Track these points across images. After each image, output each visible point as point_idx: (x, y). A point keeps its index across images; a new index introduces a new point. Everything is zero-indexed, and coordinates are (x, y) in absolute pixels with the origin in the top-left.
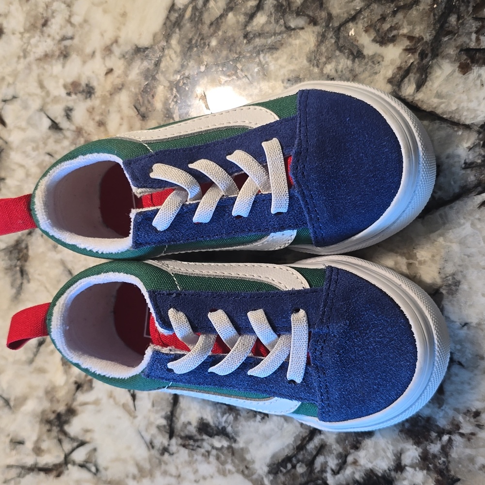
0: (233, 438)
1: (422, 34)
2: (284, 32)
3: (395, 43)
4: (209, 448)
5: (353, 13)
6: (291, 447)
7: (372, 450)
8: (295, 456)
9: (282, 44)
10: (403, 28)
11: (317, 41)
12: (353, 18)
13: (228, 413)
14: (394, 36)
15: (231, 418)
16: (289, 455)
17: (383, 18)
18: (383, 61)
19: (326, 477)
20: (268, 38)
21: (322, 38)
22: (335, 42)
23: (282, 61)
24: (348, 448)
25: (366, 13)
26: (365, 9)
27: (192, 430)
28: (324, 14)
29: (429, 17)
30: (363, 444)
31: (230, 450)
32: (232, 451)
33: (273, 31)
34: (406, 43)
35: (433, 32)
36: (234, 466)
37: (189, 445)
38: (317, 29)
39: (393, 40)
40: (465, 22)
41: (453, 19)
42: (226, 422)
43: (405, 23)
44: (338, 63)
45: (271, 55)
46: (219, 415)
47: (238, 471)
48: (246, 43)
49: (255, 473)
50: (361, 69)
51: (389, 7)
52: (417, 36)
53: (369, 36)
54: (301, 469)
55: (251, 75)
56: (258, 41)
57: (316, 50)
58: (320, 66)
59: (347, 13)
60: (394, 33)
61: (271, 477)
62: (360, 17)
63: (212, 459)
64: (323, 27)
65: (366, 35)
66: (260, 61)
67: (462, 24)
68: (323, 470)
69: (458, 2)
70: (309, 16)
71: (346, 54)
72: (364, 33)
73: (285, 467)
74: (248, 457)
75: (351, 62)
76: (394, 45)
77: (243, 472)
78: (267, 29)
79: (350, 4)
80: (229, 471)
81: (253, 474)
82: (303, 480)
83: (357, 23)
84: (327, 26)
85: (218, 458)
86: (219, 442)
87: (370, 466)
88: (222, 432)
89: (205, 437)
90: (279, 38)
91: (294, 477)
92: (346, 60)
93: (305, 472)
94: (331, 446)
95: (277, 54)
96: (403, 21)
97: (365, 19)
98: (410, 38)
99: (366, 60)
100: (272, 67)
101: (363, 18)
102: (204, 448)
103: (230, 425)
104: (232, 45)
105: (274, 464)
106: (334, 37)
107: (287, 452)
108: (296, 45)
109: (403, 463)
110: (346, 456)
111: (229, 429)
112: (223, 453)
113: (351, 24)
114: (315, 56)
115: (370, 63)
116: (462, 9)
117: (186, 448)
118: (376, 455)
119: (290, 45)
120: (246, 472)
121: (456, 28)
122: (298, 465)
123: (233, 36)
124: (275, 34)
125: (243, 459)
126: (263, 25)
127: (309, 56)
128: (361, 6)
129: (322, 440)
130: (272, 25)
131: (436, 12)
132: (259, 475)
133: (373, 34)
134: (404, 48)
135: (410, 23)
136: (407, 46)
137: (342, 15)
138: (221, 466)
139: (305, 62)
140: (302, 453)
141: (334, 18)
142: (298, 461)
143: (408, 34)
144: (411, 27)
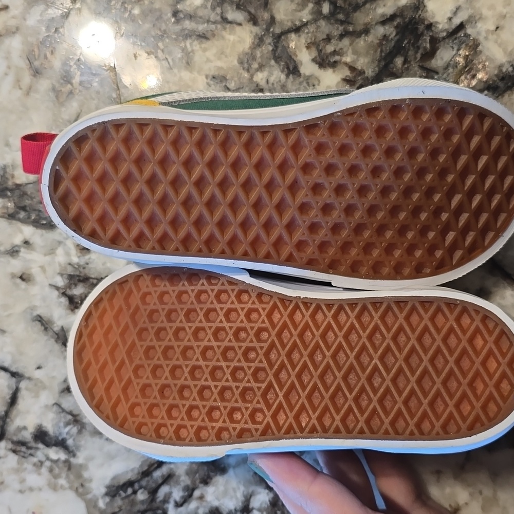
0: (72, 452)
1: (365, 68)
2: (220, 23)
3: (335, 69)
4: (43, 459)
5: (298, 23)
6: (136, 471)
7: (221, 488)
8: (138, 481)
9: (214, 35)
10: (347, 56)
11: (253, 43)
12: (297, 30)
13: (73, 424)
14: (335, 62)
15: (74, 430)
16: (132, 479)
17: (328, 39)
18: (319, 85)
19: (167, 508)
20: (199, 24)
21: (259, 41)
22: (273, 50)
23: (210, 54)
24: (198, 482)
25: (312, 28)
26: (312, 24)
27: (27, 436)
28: (266, 16)
29: (375, 52)
30: (214, 480)
31: (67, 464)
32: (68, 465)
33: (207, 18)
34: (347, 73)
35: (377, 69)
36: (68, 482)
37: (20, 451)
38: (256, 30)
39: (334, 65)
40: (411, 68)
41: (399, 61)
42: (68, 433)
43: (350, 51)
44: (271, 74)
45: (199, 44)
46: (62, 424)
47: (71, 488)
48: (174, 23)
49: (91, 492)
50: (294, 88)
51: (338, 29)
52: (360, 68)
53: (310, 54)
54: (141, 496)
55: (173, 59)
56: (188, 24)
57: (250, 52)
58: (251, 71)
59: (292, 22)
60: (337, 58)
61: (107, 499)
62: (304, 31)
63: (44, 470)
64: (263, 30)
65: (307, 52)
66: (185, 46)
67: (407, 69)
68: (166, 501)
69: (408, 45)
70: (250, 13)
71: (282, 67)
72: (304, 50)
73: (125, 492)
74: (86, 475)
75: (285, 77)
76: (334, 71)
77: (77, 490)
78: (200, 13)
79: (297, 13)
80: (62, 487)
81: (88, 493)
82: (142, 507)
83: (299, 36)
84: (267, 30)
85: (51, 470)
86: (55, 454)
87: (216, 503)
88: (61, 444)
89: (41, 446)
90: (213, 27)
91: (133, 503)
92: (280, 73)
93: (147, 500)
94: (179, 477)
95: (206, 44)
96: (348, 48)
97: (310, 35)
98: (352, 69)
99: (301, 79)
100: (198, 57)
101: (308, 33)
102: (37, 457)
103: (72, 438)
104: (157, 19)
105: (114, 486)
106: (272, 44)
107: (130, 476)
108: (229, 40)
109: (251, 506)
110: (193, 490)
111: (70, 442)
112: (58, 466)
113: (293, 36)
114: (248, 59)
115: (305, 84)
116: (411, 53)
117: (17, 454)
118: (225, 493)
119: (223, 38)
120: (81, 490)
121: (400, 71)
122: (140, 491)
123: (160, 10)
124: (208, 21)
125: (79, 476)
126: (197, 8)
127: (241, 56)
128: (309, 19)
129: (171, 469)
130: (206, 10)
131: (384, 49)
132: (95, 496)
133: (314, 53)
134: (344, 77)
135: (355, 52)
136: (347, 76)
137: (286, 23)
138: (53, 480)
139: (236, 62)
140: (146, 479)
141: (277, 24)
142: (141, 488)
143: (351, 64)
144: (355, 57)
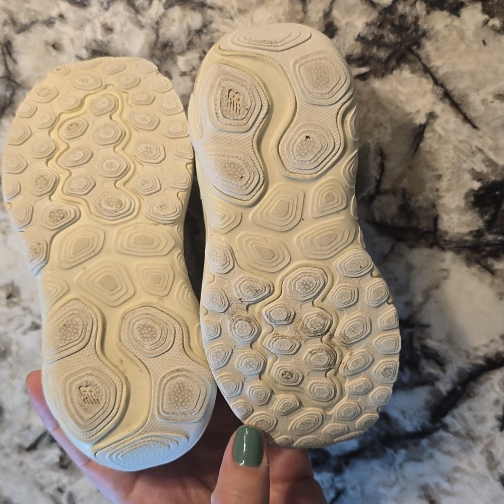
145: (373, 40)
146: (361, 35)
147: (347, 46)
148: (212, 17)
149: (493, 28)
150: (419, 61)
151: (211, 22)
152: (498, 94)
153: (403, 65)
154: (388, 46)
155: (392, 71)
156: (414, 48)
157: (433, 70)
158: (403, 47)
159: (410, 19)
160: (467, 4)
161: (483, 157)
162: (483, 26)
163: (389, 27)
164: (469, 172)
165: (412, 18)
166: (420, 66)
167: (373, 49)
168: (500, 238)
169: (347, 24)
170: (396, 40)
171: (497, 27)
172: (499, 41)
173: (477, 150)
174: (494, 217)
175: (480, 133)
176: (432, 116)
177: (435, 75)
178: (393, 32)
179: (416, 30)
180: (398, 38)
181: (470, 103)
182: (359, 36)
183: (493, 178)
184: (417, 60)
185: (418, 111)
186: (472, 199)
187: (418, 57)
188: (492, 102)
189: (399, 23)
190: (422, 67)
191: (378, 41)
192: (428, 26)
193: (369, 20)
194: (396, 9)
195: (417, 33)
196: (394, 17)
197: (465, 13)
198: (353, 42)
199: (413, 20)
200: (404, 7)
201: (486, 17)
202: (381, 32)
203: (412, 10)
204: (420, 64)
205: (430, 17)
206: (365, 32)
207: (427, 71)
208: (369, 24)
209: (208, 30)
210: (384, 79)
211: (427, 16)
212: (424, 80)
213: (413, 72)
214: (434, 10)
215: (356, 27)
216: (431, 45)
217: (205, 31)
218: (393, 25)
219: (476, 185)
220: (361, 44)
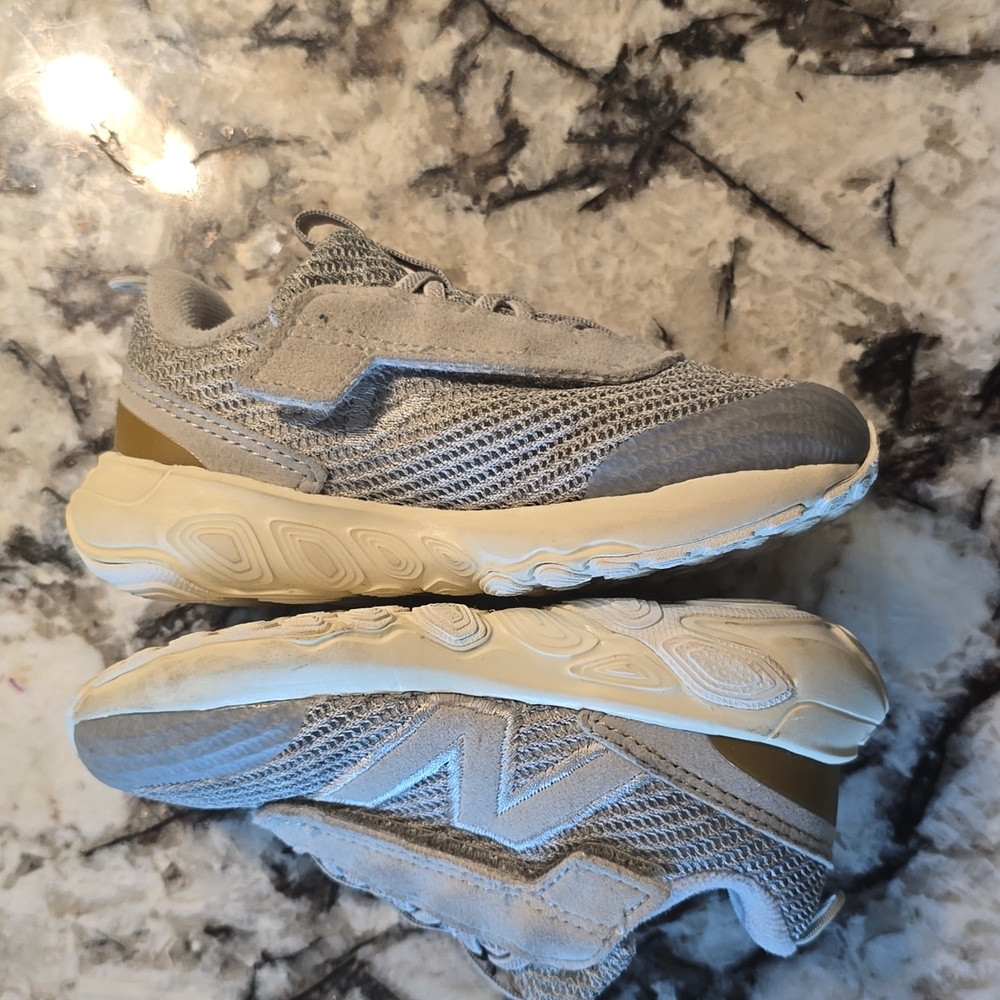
145: (597, 134)
146: (574, 130)
147: (552, 158)
148: (286, 159)
149: (808, 66)
150: (692, 154)
151: (287, 169)
152: (849, 178)
153: (663, 167)
154: (628, 140)
155: (646, 182)
156: (677, 133)
157: (721, 163)
158: (656, 135)
159: (656, 85)
160: (751, 37)
161: (854, 296)
162: (789, 68)
163: (621, 106)
164: (836, 331)
165: (660, 81)
166: (696, 162)
167: (602, 151)
168: (927, 439)
169: (543, 118)
170: (640, 126)
171: (814, 65)
172: (824, 87)
173: (839, 287)
174: (905, 403)
175: (836, 255)
176: (741, 245)
177: (727, 172)
178: (631, 113)
179: (673, 100)
180: (643, 122)
181: (803, 206)
182: (570, 133)
183: (882, 331)
184: (688, 152)
185: (713, 243)
186: (854, 379)
187: (688, 146)
188: (842, 196)
189: (639, 95)
190: (699, 164)
191: (608, 136)
192: (692, 89)
193: (582, 101)
194: (626, 71)
195: (675, 107)
196: (626, 87)
197: (752, 52)
198: (564, 146)
199: (663, 84)
200: (641, 65)
201: (791, 51)
202: (609, 117)
203: (656, 68)
204: (694, 159)
205: (690, 74)
206: (580, 125)
207: (711, 167)
208: (585, 107)
209: (283, 183)
210: (634, 199)
211: (686, 72)
212: (709, 185)
213: (686, 174)
214: (696, 59)
215: (561, 119)
216: (706, 120)
217: (278, 186)
218: (628, 100)
219: (856, 352)
220: (579, 147)
